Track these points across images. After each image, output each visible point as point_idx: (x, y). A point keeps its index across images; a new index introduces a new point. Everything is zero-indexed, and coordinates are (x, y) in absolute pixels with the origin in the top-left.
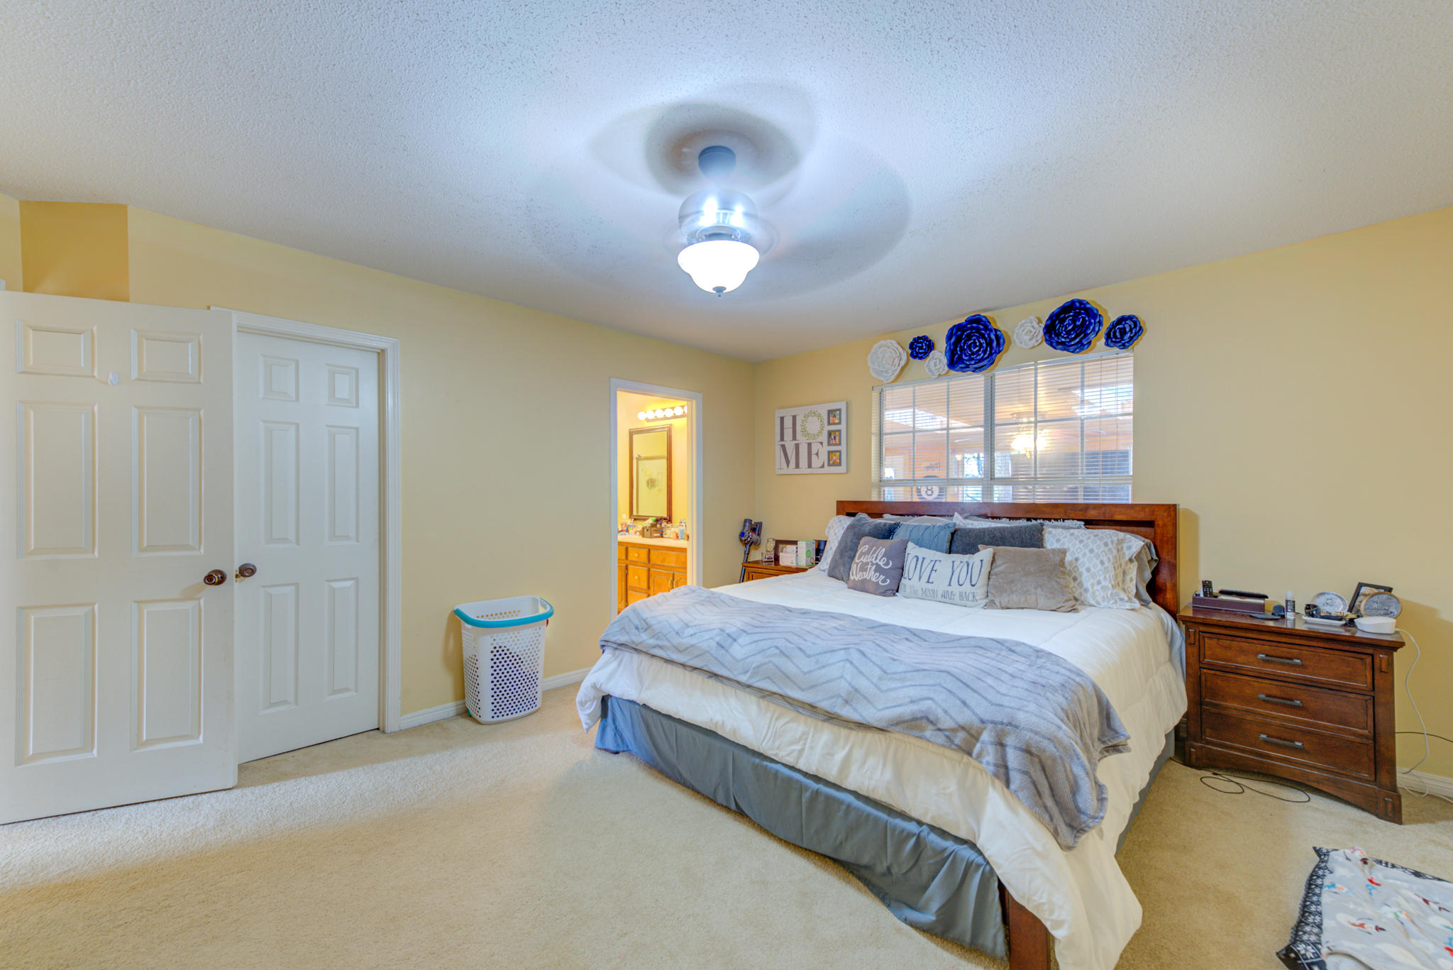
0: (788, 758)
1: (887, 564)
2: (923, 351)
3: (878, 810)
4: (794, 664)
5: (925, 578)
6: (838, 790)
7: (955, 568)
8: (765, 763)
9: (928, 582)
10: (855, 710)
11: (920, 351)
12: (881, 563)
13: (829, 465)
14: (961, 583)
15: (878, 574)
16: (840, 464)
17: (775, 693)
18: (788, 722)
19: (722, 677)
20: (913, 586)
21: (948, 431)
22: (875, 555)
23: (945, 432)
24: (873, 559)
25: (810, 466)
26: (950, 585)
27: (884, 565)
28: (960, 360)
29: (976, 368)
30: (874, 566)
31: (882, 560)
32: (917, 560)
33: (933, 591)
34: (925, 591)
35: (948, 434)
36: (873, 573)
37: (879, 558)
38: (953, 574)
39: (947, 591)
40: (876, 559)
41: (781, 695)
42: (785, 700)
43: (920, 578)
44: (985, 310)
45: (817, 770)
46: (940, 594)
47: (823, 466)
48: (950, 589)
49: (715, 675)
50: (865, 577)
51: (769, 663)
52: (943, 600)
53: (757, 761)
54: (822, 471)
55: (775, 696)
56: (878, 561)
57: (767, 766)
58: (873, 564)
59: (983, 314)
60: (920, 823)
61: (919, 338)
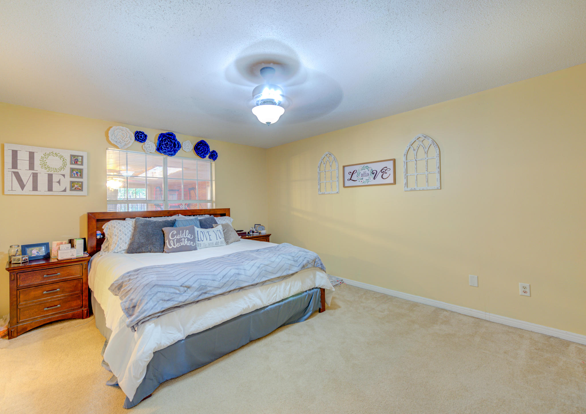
0: (273, 301)
1: (191, 237)
2: (142, 139)
3: (298, 296)
4: (270, 267)
5: (208, 239)
6: (288, 299)
7: (216, 233)
8: (266, 309)
9: (210, 240)
10: (292, 270)
11: (141, 138)
12: (189, 237)
13: (71, 190)
14: (220, 238)
15: (189, 242)
16: (81, 190)
17: (266, 281)
18: (271, 288)
19: (244, 287)
20: (205, 243)
21: (146, 178)
22: (184, 234)
23: (145, 178)
24: (184, 236)
25: (50, 189)
26: (217, 239)
27: (190, 237)
28: (162, 149)
29: (170, 154)
30: (186, 239)
31: (189, 235)
32: (202, 233)
33: (212, 243)
34: (209, 244)
35: (146, 179)
36: (187, 242)
37: (187, 235)
38: (216, 235)
39: (217, 242)
40: (185, 235)
41: (268, 280)
42: (270, 281)
43: (207, 239)
44: (177, 132)
45: (283, 297)
46: (214, 244)
47: (65, 190)
48: (217, 241)
49: (241, 288)
50: (182, 245)
51: (262, 271)
52: (216, 245)
53: (263, 311)
54: (64, 193)
55: (267, 281)
56: (187, 236)
57: (267, 309)
58: (185, 238)
59: (174, 133)
60: (306, 291)
61: (140, 132)
